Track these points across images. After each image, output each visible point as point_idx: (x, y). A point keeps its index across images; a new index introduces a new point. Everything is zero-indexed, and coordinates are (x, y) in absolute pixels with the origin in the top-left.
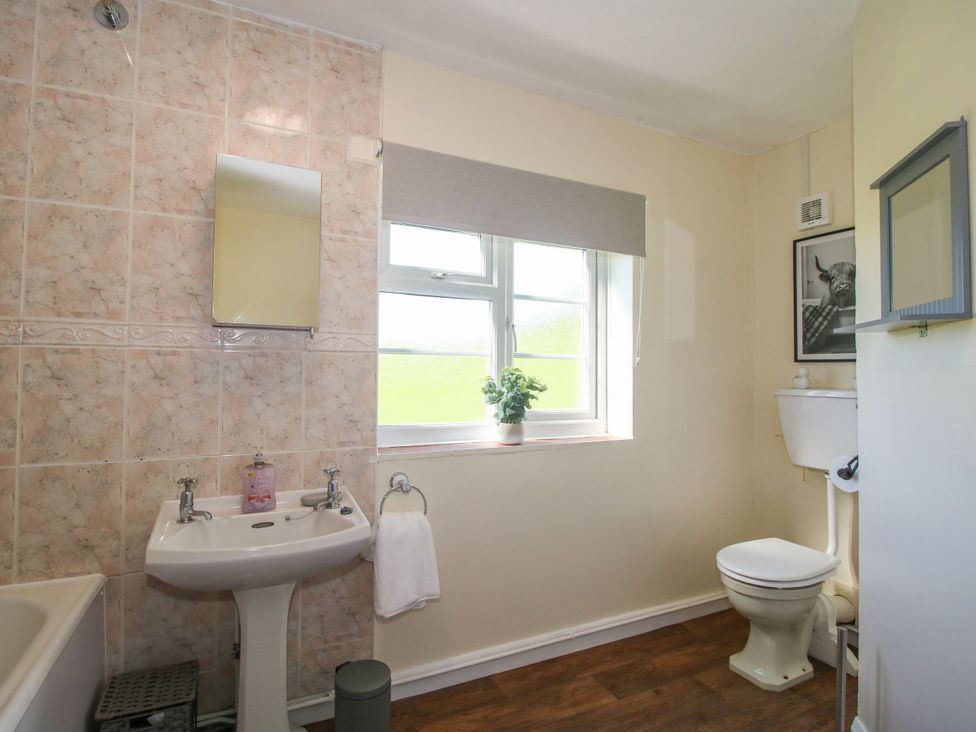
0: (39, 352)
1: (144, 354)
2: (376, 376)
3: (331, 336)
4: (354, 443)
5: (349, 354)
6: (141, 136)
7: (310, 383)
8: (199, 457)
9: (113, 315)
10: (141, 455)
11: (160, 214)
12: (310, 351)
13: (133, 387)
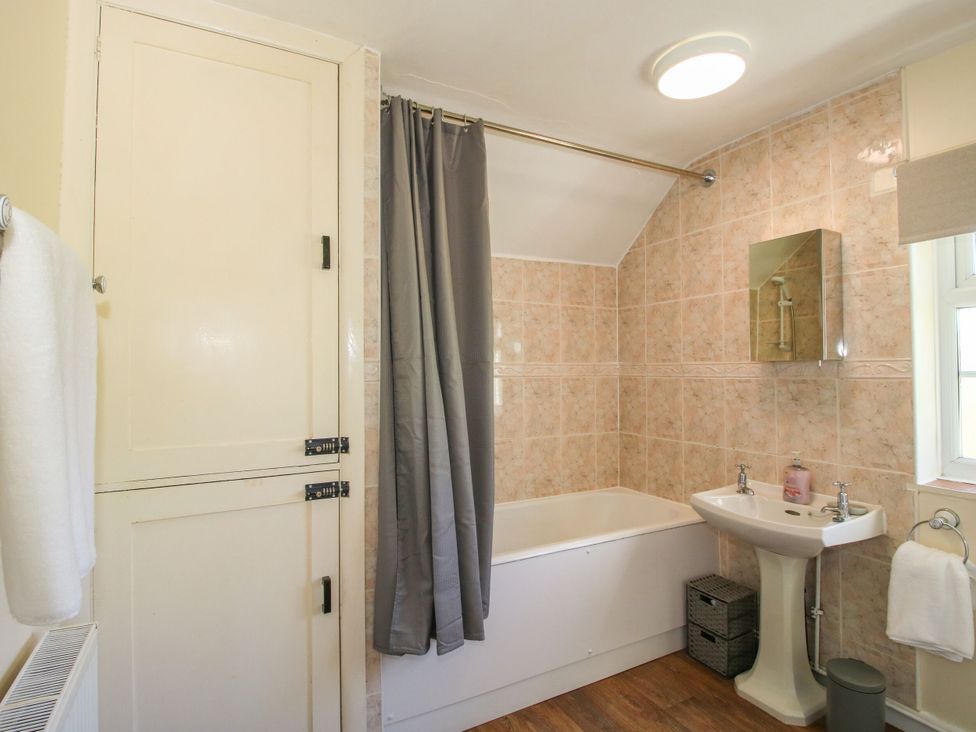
0: (688, 382)
1: (732, 382)
2: (912, 403)
3: (860, 364)
4: (889, 466)
5: (881, 381)
6: (726, 245)
7: (843, 406)
8: (765, 454)
9: (717, 358)
10: (733, 446)
11: (737, 291)
12: (842, 379)
13: (728, 403)
